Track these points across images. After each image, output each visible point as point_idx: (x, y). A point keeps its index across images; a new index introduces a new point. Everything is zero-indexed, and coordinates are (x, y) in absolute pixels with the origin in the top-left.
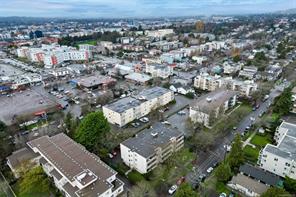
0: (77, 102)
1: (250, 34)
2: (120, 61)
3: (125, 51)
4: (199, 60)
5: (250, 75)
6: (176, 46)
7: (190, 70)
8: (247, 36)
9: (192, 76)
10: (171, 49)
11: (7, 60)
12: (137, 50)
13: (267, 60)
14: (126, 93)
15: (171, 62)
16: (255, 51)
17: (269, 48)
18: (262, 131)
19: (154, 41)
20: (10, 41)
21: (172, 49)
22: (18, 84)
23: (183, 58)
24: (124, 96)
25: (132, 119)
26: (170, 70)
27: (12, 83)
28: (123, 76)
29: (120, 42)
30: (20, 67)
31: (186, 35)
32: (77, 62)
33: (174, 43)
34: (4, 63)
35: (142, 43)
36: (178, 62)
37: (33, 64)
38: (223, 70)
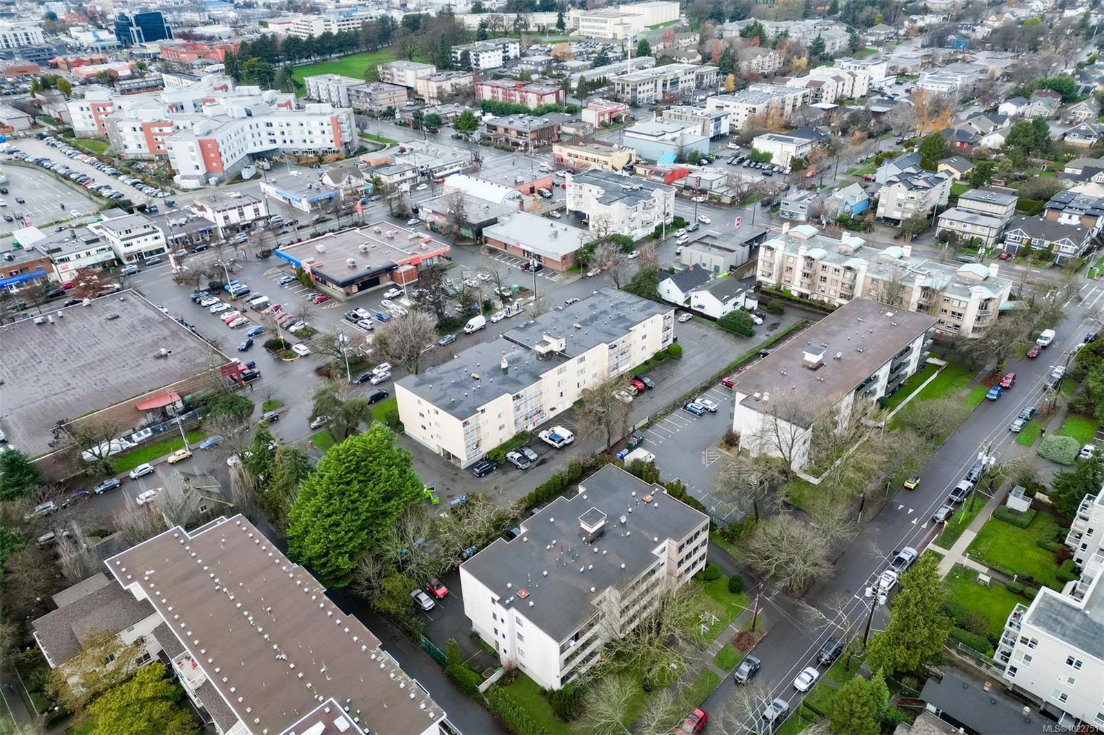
0: (301, 349)
1: (993, 22)
2: (465, 155)
3: (487, 107)
4: (781, 151)
5: (985, 231)
6: (688, 82)
7: (743, 199)
8: (981, 32)
9: (748, 233)
10: (670, 101)
11: (34, 149)
12: (532, 103)
13: (1057, 154)
14: (488, 308)
15: (666, 163)
16: (1008, 108)
17: (1067, 94)
18: (1018, 503)
19: (602, 61)
20: (41, 56)
21: (672, 99)
22: (73, 265)
23: (718, 138)
24: (477, 321)
25: (507, 435)
26: (663, 205)
27: (52, 256)
28: (478, 230)
29: (465, 65)
30: (81, 182)
31: (732, 30)
32: (299, 160)
33: (683, 71)
34: (21, 162)
35: (554, 70)
36: (696, 159)
37: (130, 167)
38: (873, 204)
